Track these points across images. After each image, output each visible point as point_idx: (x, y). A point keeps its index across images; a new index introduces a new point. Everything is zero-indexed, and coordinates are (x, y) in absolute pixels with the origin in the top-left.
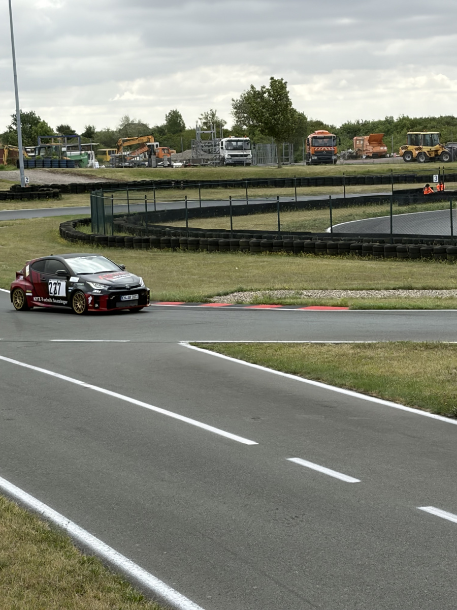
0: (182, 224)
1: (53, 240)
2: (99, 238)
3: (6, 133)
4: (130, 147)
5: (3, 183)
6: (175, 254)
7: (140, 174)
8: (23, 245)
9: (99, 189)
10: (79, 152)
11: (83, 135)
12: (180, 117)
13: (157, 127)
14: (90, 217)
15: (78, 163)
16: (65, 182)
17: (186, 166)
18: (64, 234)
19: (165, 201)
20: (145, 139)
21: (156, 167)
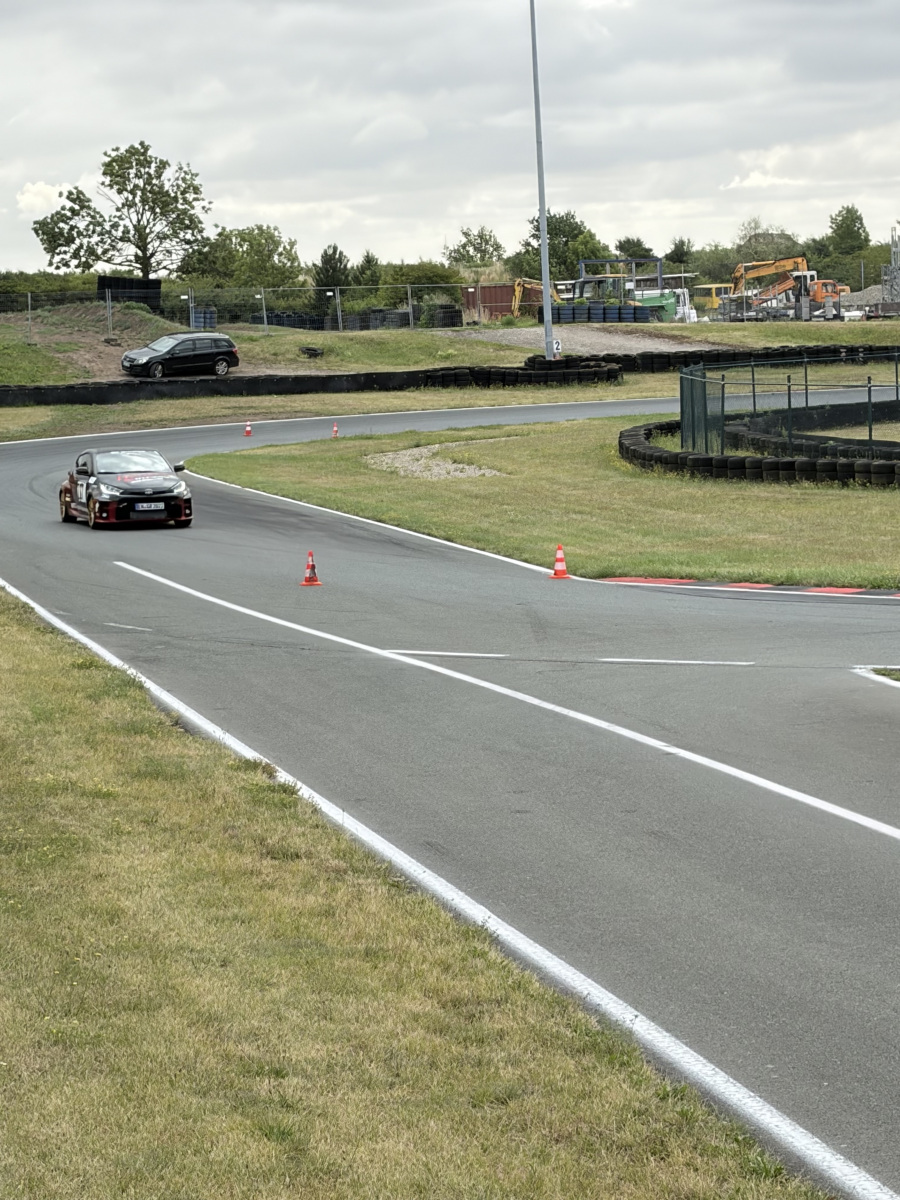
0: (860, 434)
1: (606, 463)
2: (696, 461)
3: (518, 254)
4: (759, 280)
5: (512, 351)
6: (845, 492)
7: (777, 334)
8: (547, 472)
9: (696, 363)
10: (659, 291)
11: (668, 257)
12: (860, 219)
13: (814, 240)
14: (678, 418)
15: (657, 312)
16: (631, 349)
17: (869, 318)
18: (627, 452)
19: (826, 386)
20: (788, 264)
21: (810, 320)
